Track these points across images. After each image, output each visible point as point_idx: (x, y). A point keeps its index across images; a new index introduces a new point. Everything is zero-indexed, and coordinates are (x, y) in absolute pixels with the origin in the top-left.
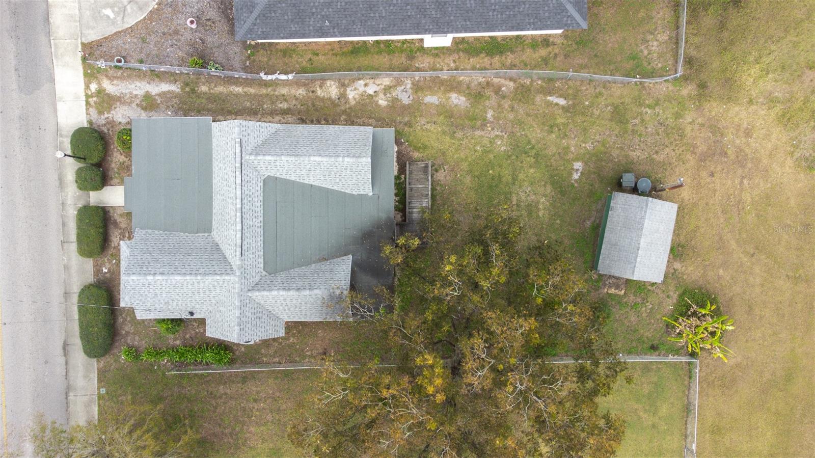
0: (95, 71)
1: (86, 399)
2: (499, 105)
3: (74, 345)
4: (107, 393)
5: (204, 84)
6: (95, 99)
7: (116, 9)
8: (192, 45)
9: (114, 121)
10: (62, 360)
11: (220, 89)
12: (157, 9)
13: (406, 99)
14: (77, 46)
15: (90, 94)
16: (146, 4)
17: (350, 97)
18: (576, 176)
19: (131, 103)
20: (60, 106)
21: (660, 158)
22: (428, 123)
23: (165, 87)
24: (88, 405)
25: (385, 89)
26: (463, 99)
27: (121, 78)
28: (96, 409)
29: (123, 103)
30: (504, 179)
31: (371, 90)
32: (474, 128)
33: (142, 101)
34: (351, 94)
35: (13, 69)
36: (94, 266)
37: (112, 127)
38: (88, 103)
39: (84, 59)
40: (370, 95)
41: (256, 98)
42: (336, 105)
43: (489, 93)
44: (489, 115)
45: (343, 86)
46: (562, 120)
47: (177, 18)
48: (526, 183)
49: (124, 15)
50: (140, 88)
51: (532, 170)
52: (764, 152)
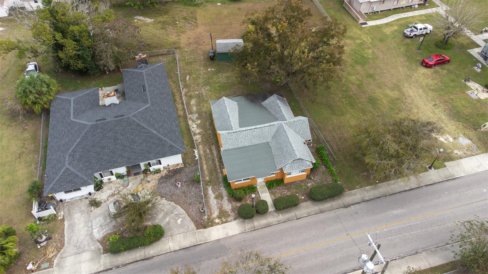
0: (209, 221)
1: (365, 193)
2: (193, 91)
3: (343, 203)
4: (357, 185)
5: (205, 178)
6: (223, 219)
7: (177, 218)
8: (188, 185)
9: (232, 209)
10: (352, 207)
11: (206, 172)
12: (174, 202)
13: (197, 115)
14: (199, 231)
15: (221, 222)
16: (173, 206)
17: (199, 131)
18: (213, 69)
19: (221, 204)
20: (230, 234)
21: (202, 53)
22: (204, 108)
23: (210, 192)
24: (367, 191)
25: (194, 122)
26: (192, 100)
27: (210, 209)
28: (367, 187)
29: (222, 207)
31: (195, 126)
32: (202, 96)
33: (219, 199)
34: (198, 131)
35: (217, 260)
36: (303, 202)
37: (234, 209)
38: (226, 222)
39: (205, 227)
40: (197, 126)
41: (207, 160)
42: (204, 135)
43: (189, 94)
44: (197, 93)
45: (195, 134)
46: (195, 76)
47: (177, 193)
48: (219, 80)
49: (180, 214)
50: (213, 201)
51: (214, 79)
52: (194, 34)
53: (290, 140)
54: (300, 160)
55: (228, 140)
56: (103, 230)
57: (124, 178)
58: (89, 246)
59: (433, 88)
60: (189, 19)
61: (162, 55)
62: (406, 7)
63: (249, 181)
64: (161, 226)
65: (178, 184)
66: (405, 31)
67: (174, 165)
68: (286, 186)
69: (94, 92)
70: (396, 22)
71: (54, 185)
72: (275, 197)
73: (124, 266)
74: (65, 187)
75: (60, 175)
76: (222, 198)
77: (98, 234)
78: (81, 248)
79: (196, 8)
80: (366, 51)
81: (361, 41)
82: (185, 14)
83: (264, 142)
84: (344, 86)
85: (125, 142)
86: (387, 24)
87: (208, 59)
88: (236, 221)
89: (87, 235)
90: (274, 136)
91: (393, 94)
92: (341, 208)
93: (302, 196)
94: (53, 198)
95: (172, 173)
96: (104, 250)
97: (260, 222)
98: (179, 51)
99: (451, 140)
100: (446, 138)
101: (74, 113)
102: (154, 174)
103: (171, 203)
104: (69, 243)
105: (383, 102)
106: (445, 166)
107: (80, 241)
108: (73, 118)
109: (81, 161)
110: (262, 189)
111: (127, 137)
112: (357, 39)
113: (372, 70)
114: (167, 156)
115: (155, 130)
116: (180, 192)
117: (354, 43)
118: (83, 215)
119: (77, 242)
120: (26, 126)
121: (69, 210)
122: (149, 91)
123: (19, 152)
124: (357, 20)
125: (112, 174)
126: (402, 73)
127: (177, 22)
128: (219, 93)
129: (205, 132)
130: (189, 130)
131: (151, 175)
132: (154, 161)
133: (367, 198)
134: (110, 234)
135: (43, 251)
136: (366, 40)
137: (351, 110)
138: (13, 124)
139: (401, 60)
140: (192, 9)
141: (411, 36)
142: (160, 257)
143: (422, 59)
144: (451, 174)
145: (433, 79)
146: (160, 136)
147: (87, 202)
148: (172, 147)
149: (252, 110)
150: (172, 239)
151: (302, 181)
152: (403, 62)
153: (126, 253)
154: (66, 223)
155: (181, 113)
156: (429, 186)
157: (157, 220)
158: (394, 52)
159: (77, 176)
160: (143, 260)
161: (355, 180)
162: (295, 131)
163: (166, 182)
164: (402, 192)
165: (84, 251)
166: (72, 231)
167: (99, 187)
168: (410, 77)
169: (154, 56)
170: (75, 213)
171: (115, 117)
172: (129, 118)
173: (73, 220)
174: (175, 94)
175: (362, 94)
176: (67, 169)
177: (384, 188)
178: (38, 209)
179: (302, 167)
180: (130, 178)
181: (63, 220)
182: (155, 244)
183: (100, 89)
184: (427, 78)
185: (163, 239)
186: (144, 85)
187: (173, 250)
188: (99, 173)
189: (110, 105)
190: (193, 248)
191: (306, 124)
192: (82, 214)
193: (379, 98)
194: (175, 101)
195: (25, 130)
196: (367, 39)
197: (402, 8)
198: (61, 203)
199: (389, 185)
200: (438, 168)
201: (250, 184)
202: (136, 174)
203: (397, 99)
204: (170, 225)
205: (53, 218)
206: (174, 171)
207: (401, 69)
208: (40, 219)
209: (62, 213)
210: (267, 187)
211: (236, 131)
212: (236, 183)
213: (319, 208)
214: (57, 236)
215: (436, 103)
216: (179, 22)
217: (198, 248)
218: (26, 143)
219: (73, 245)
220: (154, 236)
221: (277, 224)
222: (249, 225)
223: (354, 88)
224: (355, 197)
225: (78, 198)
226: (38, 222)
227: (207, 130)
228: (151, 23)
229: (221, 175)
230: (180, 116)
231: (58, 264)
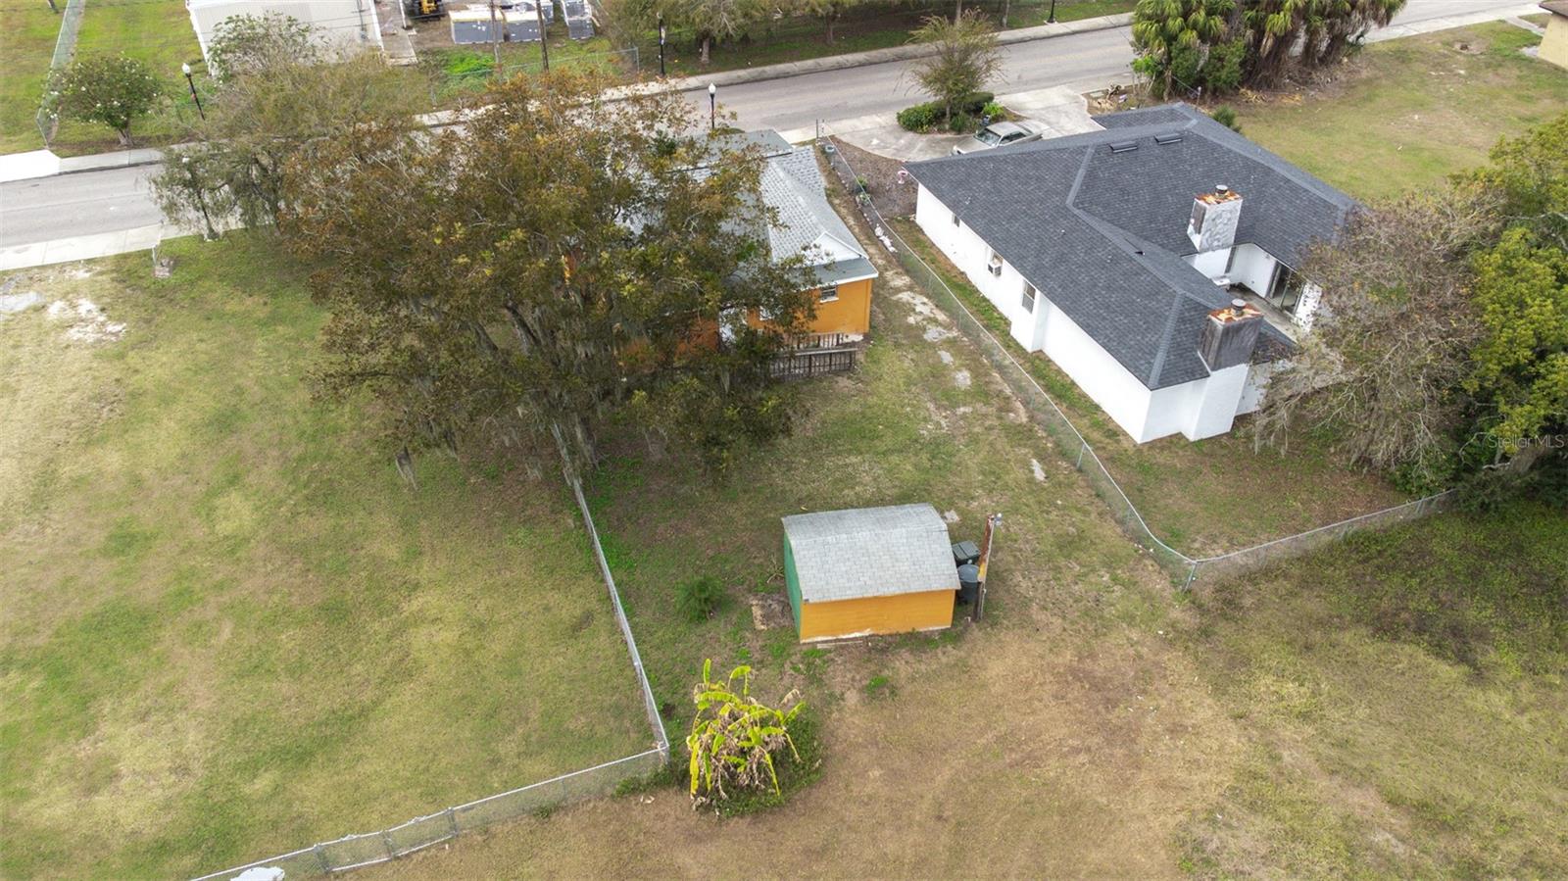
2: (984, 415)
7: (882, 144)
13: (930, 336)
14: (829, 134)
17: (900, 295)
25: (930, 318)
30: (877, 442)
31: (918, 309)
32: (934, 400)
44: (962, 409)
45: (910, 288)
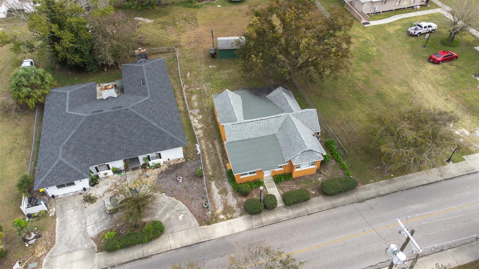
0: (213, 217)
1: (379, 187)
2: (194, 87)
3: (357, 197)
4: (372, 179)
5: (208, 173)
6: (228, 215)
7: (178, 214)
8: (190, 180)
9: (237, 204)
10: (367, 202)
11: (209, 167)
12: (175, 197)
13: (198, 111)
15: (226, 218)
16: (173, 202)
17: (201, 126)
18: (215, 66)
19: (226, 199)
20: (237, 230)
21: (202, 51)
22: (205, 103)
23: (214, 186)
24: (382, 185)
25: (195, 117)
26: (193, 96)
27: (214, 205)
28: (381, 181)
29: (226, 202)
30: (221, 81)
31: (197, 121)
32: (204, 92)
33: (223, 194)
34: (200, 126)
35: (222, 258)
36: (314, 197)
37: (240, 204)
38: (231, 218)
39: (208, 223)
40: (199, 121)
41: (209, 155)
42: (206, 130)
43: (190, 90)
44: (198, 89)
45: (196, 129)
46: (195, 73)
47: (178, 188)
48: (221, 76)
49: (181, 210)
50: (217, 197)
51: (216, 76)
52: (195, 34)
53: (299, 130)
54: (310, 152)
55: (233, 132)
56: (98, 227)
57: (121, 173)
58: (82, 244)
59: (443, 83)
60: (189, 20)
61: (162, 53)
62: (408, 8)
63: (255, 174)
64: (161, 222)
65: (179, 178)
66: (409, 30)
67: (174, 160)
68: (295, 180)
69: (91, 86)
70: (399, 22)
71: (46, 178)
72: (283, 191)
73: (120, 266)
74: (57, 180)
75: (52, 168)
76: (227, 193)
77: (93, 231)
78: (73, 246)
79: (196, 9)
80: (370, 48)
81: (365, 40)
82: (185, 15)
83: (271, 134)
84: (350, 82)
85: (123, 134)
86: (389, 24)
87: (209, 57)
88: (242, 217)
89: (80, 232)
90: (281, 127)
91: (402, 89)
92: (355, 202)
93: (313, 191)
94: (44, 193)
95: (172, 167)
96: (98, 248)
97: (267, 218)
98: (179, 50)
99: (467, 133)
100: (462, 132)
101: (70, 106)
102: (154, 169)
103: (172, 198)
104: (60, 241)
105: (391, 97)
106: (464, 160)
107: (72, 238)
108: (69, 111)
109: (75, 153)
110: (270, 184)
111: (125, 129)
112: (360, 38)
113: (378, 66)
114: (167, 149)
115: (155, 122)
116: (181, 187)
117: (358, 41)
118: (76, 212)
119: (69, 240)
120: (19, 121)
121: (61, 206)
122: (149, 85)
123: (10, 147)
124: (359, 20)
125: (109, 169)
126: (409, 69)
127: (178, 23)
128: (221, 89)
129: (207, 127)
130: (190, 125)
131: (151, 170)
132: (154, 154)
133: (382, 193)
134: (106, 231)
135: (31, 250)
136: (369, 38)
137: (359, 105)
138: (6, 120)
139: (407, 57)
140: (192, 10)
141: (415, 34)
142: (160, 255)
143: (429, 56)
144: (472, 168)
145: (442, 75)
146: (160, 128)
147: (81, 197)
148: (172, 139)
149: (256, 103)
150: (173, 236)
151: (312, 176)
152: (409, 59)
153: (122, 251)
154: (58, 220)
155: (182, 108)
156: (448, 180)
157: (157, 217)
158: (399, 49)
159: (71, 169)
160: (141, 259)
161: (368, 174)
162: (303, 122)
163: (166, 177)
164: (419, 186)
165: (77, 250)
166: (64, 229)
167: (94, 182)
168: (417, 72)
169: (154, 54)
170: (68, 210)
171: (113, 109)
172: (127, 110)
173: (65, 217)
174: (176, 90)
175: (369, 90)
176: (61, 162)
177: (400, 182)
178: (28, 205)
179: (312, 159)
180: (128, 173)
181: (55, 217)
182: (154, 242)
183: (98, 85)
184: (436, 74)
185: (163, 236)
186: (144, 78)
187: (174, 248)
188: (95, 166)
189: (108, 99)
190: (196, 245)
191: (314, 115)
192: (76, 210)
193: (387, 93)
194: (176, 96)
195: (18, 125)
196: (371, 38)
197: (404, 8)
198: (53, 199)
199: (405, 179)
200: (457, 162)
201: (256, 178)
202: (134, 169)
203: (406, 94)
204: (171, 222)
205: (44, 215)
206: (175, 166)
207: (407, 66)
208: (29, 216)
209: (54, 209)
210: (275, 182)
211: (241, 122)
212: (242, 177)
213: (331, 203)
214: (47, 233)
215: (448, 98)
216: (179, 23)
217: (202, 246)
218: (18, 138)
219: (64, 243)
220: (153, 233)
221: (287, 220)
222: (257, 221)
223: (360, 84)
224: (369, 192)
225: (71, 194)
226: (27, 219)
227: (209, 125)
228: (150, 23)
229: (224, 170)
230: (180, 112)
231: (47, 264)
